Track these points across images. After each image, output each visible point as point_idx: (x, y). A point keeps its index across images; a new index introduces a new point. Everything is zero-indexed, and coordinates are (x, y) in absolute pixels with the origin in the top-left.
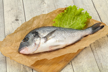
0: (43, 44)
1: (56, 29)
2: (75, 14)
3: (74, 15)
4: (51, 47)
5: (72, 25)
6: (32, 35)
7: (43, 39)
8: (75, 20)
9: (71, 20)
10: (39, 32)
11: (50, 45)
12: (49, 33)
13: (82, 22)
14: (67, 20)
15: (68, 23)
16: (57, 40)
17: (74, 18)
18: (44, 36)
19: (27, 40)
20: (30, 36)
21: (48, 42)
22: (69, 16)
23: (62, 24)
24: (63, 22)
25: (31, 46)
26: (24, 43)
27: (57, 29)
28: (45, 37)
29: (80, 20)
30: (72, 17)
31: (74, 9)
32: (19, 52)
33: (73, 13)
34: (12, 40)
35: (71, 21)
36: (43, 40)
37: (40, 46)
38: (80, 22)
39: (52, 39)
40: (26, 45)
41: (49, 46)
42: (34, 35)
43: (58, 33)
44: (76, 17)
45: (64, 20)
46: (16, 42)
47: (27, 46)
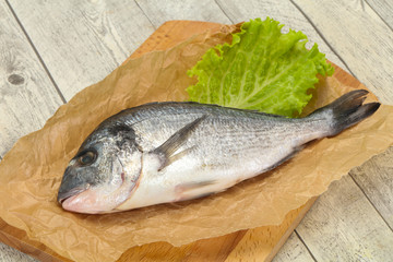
0: (150, 175)
1: (200, 115)
2: (272, 53)
3: (268, 54)
4: (184, 187)
5: (258, 96)
6: (111, 139)
7: (152, 156)
8: (269, 74)
9: (254, 71)
10: (138, 129)
11: (179, 183)
12: (173, 132)
13: (297, 86)
14: (242, 74)
15: (243, 83)
16: (206, 160)
17: (267, 66)
18: (158, 144)
19: (93, 160)
20: (102, 143)
21: (170, 168)
22: (250, 56)
23: (222, 85)
24: (226, 79)
25: (106, 185)
26: (80, 172)
27: (204, 117)
28: (158, 151)
29: (290, 78)
30: (259, 62)
31: (271, 33)
32: (60, 206)
33: (264, 47)
34: (34, 156)
35: (254, 79)
36: (151, 163)
37: (141, 184)
38: (289, 87)
39: (185, 158)
40: (87, 181)
41: (174, 185)
42: (120, 139)
43: (208, 133)
44: (274, 64)
45: (228, 72)
46: (47, 163)
47: (93, 184)
